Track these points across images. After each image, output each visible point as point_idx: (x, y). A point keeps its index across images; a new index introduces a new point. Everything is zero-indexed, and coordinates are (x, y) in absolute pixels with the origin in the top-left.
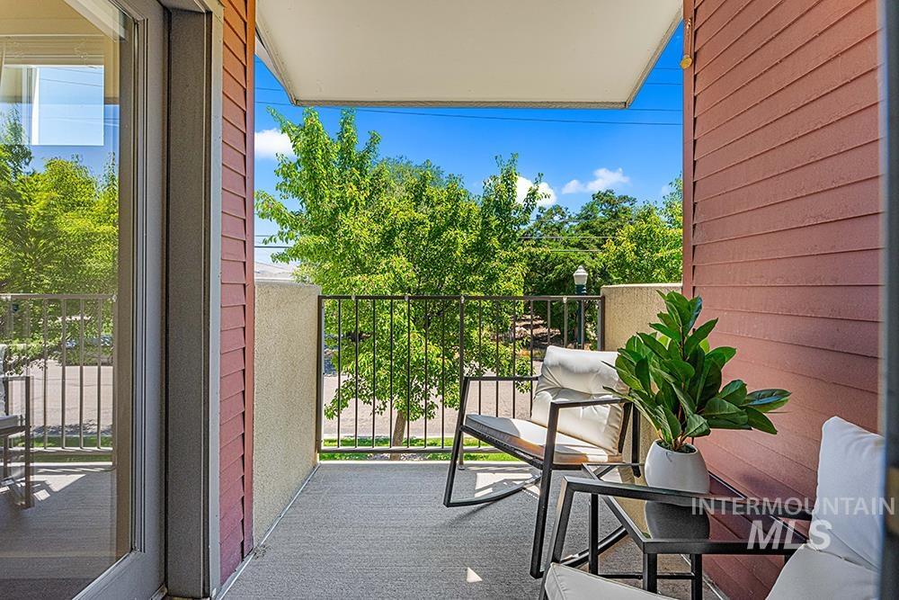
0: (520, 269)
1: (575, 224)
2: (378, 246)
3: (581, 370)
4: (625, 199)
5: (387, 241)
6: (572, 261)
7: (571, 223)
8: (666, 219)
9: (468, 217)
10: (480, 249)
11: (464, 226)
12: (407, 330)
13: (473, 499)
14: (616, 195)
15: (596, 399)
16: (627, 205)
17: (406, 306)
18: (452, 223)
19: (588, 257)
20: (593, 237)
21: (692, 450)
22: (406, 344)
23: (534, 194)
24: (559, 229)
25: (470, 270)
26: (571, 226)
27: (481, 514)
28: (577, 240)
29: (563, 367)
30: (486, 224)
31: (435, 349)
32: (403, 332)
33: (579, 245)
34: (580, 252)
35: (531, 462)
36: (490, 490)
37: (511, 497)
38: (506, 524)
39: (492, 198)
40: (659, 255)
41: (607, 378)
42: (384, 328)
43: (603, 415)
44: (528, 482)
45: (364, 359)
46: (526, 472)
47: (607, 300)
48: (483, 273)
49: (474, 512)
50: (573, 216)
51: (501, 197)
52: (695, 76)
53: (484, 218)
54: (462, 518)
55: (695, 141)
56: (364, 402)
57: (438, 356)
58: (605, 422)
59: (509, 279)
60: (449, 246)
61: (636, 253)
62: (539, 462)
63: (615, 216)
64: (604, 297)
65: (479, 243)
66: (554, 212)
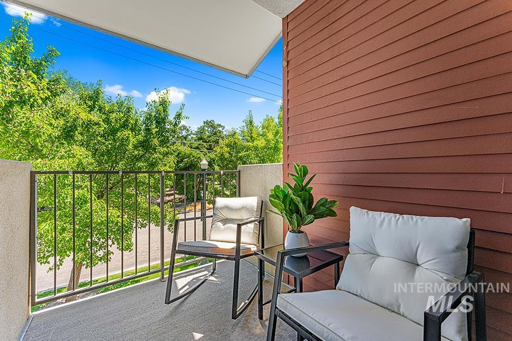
0: (172, 159)
1: (194, 136)
2: (58, 137)
3: (238, 208)
4: (219, 125)
5: (68, 134)
6: (193, 156)
7: (192, 136)
8: (241, 138)
9: (136, 124)
10: (145, 145)
11: (132, 130)
12: (89, 201)
13: (179, 296)
14: (216, 123)
15: (246, 221)
16: (221, 129)
17: (89, 183)
18: (125, 126)
19: (202, 155)
20: (205, 144)
21: (302, 232)
22: (90, 211)
23: (179, 115)
24: (185, 138)
25: (138, 158)
26: (192, 138)
27: (187, 301)
28: (196, 145)
29: (227, 208)
30: (148, 130)
31: (115, 213)
32: (86, 202)
33: (197, 148)
34: (198, 151)
35: (228, 259)
36: (187, 287)
37: (201, 287)
38: (204, 301)
39: (153, 114)
40: (240, 155)
41: (251, 210)
42: (66, 201)
43: (251, 228)
44: (207, 275)
45: (47, 227)
46: (204, 271)
47: (241, 173)
48: (146, 161)
49: (183, 302)
50: (193, 132)
51: (160, 114)
52: (288, 71)
53: (147, 126)
54: (177, 308)
55: (288, 100)
56: (41, 263)
57: (118, 217)
58: (252, 231)
59: (166, 165)
60: (122, 142)
61: (229, 153)
62: (232, 257)
63: (215, 134)
64: (239, 172)
65: (145, 141)
66: (182, 128)
